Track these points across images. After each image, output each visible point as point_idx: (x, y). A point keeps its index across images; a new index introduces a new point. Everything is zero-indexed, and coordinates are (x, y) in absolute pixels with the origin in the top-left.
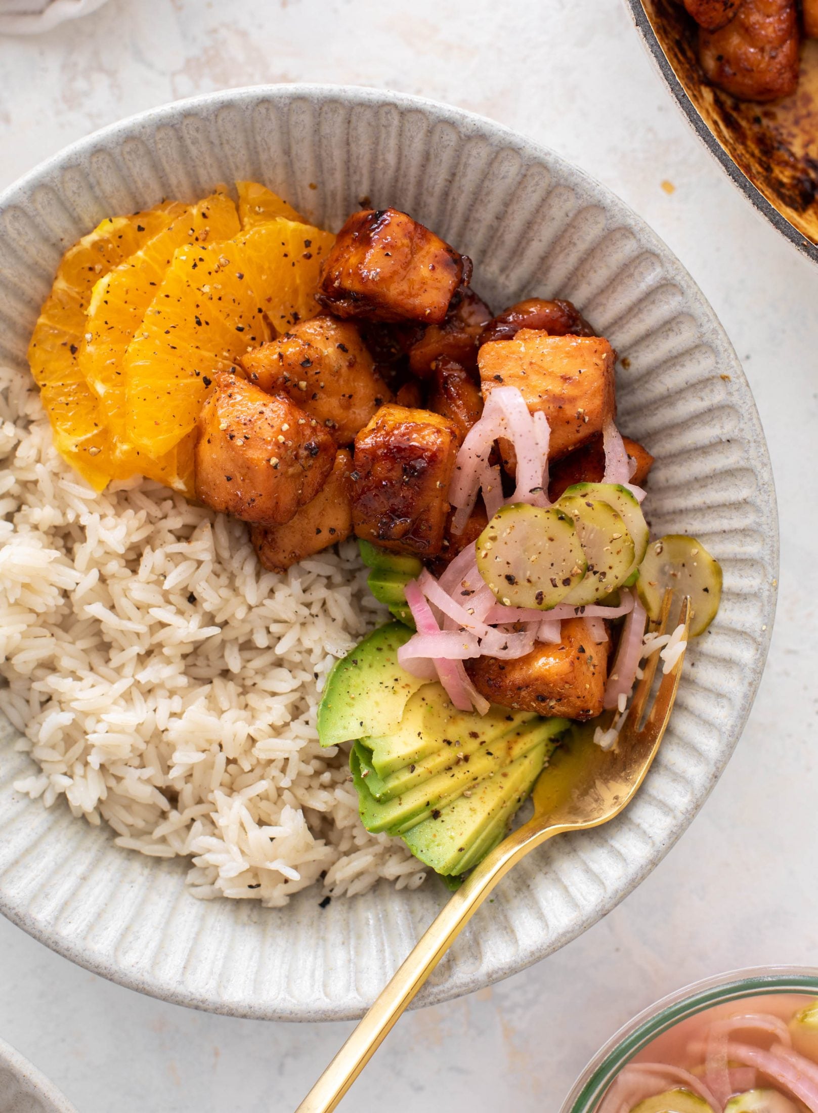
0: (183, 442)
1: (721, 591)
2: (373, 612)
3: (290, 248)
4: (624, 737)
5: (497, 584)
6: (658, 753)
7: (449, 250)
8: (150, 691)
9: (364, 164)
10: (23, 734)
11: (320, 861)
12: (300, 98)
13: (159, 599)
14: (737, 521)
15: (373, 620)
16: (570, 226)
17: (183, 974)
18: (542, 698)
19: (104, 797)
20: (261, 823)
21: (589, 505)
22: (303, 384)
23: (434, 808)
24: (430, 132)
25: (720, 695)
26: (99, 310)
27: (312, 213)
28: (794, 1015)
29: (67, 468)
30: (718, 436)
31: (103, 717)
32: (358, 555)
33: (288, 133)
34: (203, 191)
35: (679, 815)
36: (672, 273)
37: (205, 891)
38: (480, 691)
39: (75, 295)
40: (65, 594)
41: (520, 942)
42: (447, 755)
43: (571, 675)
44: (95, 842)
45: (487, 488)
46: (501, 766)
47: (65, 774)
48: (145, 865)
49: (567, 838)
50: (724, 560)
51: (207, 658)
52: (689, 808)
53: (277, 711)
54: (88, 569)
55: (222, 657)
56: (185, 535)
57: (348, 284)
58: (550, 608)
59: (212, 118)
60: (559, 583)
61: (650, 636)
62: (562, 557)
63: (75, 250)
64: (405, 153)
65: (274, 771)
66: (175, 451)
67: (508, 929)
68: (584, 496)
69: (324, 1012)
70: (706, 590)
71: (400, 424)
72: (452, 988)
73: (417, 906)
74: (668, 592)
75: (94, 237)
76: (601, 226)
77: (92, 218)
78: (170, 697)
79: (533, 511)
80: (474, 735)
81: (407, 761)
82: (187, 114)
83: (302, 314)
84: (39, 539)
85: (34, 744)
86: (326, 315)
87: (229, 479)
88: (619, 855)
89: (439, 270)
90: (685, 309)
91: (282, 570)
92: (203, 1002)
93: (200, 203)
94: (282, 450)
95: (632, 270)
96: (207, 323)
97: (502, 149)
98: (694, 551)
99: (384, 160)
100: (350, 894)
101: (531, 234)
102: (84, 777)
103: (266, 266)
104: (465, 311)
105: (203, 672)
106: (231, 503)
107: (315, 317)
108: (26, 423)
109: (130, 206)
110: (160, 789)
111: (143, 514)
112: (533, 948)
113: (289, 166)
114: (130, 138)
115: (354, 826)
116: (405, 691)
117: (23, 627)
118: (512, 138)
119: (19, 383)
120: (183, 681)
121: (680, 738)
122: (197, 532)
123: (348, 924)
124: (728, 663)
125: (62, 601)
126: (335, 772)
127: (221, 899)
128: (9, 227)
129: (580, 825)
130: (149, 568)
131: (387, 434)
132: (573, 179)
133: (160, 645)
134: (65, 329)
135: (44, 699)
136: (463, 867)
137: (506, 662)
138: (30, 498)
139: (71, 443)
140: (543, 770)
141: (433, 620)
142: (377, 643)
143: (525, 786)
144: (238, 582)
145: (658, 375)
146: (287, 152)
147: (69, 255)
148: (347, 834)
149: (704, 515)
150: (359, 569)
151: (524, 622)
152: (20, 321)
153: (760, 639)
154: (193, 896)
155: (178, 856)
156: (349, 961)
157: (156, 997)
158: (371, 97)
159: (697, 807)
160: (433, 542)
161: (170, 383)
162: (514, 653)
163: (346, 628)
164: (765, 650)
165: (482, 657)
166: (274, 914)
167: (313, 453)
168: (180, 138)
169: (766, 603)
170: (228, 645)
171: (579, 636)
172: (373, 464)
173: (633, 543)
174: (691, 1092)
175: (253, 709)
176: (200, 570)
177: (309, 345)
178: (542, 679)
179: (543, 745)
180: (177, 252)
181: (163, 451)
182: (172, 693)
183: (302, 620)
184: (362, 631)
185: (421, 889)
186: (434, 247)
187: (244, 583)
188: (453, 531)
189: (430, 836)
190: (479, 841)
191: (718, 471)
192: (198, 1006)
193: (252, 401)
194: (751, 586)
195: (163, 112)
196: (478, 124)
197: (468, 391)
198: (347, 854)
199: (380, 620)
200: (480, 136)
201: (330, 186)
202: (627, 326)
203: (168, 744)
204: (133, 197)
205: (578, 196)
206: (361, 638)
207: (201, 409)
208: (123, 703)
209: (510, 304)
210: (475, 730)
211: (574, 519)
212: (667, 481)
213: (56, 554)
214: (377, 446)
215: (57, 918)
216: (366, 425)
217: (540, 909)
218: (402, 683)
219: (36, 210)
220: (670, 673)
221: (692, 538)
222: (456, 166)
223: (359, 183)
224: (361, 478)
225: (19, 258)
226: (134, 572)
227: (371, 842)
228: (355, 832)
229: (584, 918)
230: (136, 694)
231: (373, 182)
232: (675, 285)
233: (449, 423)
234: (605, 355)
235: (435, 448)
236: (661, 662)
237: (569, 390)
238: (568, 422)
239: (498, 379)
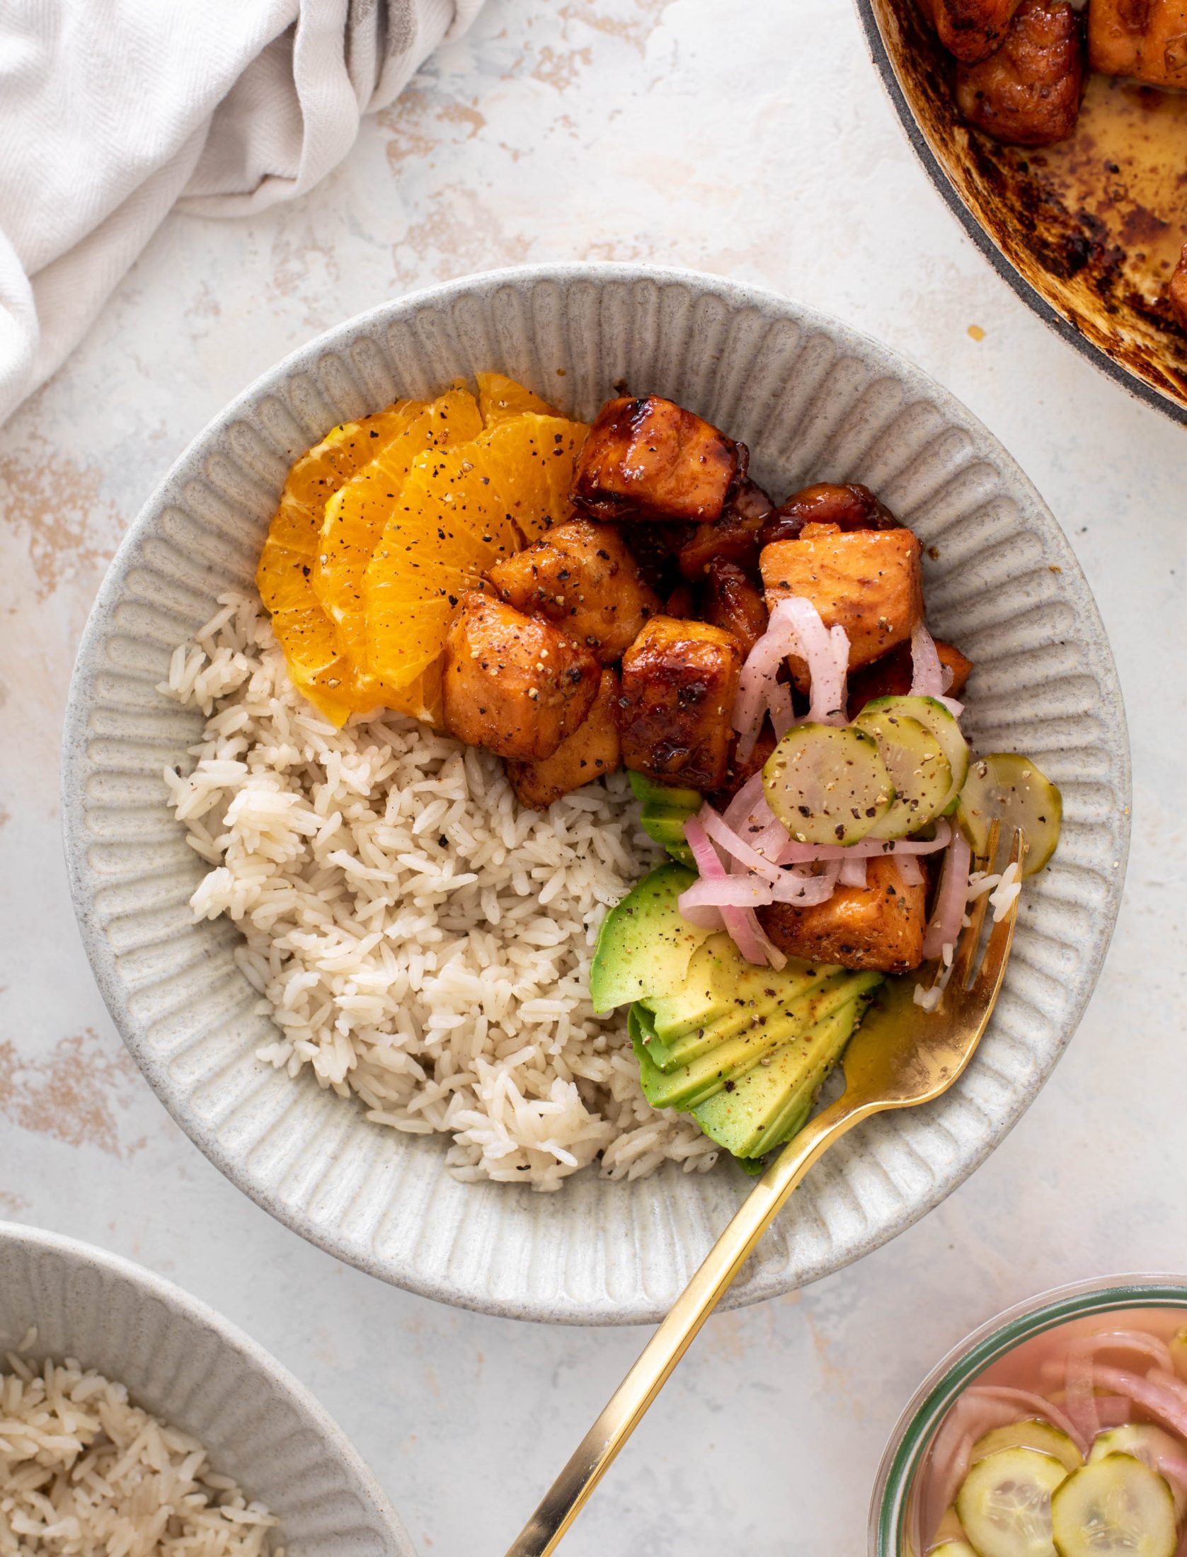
0: (430, 668)
1: (1061, 820)
2: (647, 850)
3: (539, 446)
4: (949, 997)
5: (790, 818)
6: (993, 1014)
7: (721, 438)
8: (400, 947)
9: (618, 346)
10: (264, 996)
11: (596, 1140)
12: (544, 281)
13: (408, 845)
14: (1077, 738)
15: (647, 860)
16: (860, 402)
17: (448, 1267)
18: (847, 948)
19: (353, 1067)
20: (529, 1095)
21: (892, 721)
22: (560, 599)
23: (727, 1079)
24: (693, 306)
25: (1064, 945)
26: (334, 528)
27: (560, 401)
28: (1175, 1334)
29: (304, 702)
30: (1049, 638)
31: (352, 977)
32: (629, 786)
33: (532, 318)
34: (440, 387)
35: (1020, 1088)
36: (985, 450)
37: (467, 1172)
38: (774, 942)
39: (305, 511)
40: (305, 840)
41: (834, 1238)
42: (740, 1018)
43: (880, 921)
44: (344, 1117)
45: (775, 710)
46: (804, 1028)
47: (310, 1041)
48: (399, 1143)
49: (887, 1116)
50: (1063, 783)
51: (462, 907)
52: (1032, 1080)
53: (543, 967)
54: (330, 812)
55: (479, 905)
56: (433, 771)
57: (608, 484)
58: (853, 844)
59: (449, 309)
60: (862, 814)
61: (976, 875)
62: (864, 784)
63: (304, 462)
64: (664, 330)
65: (542, 1036)
66: (421, 680)
67: (819, 1222)
68: (887, 711)
69: (609, 1315)
70: (1042, 819)
71: (674, 642)
72: (755, 1290)
73: (710, 1192)
74: (996, 823)
75: (324, 447)
76: (897, 400)
77: (320, 425)
78: (423, 953)
79: (827, 731)
80: (771, 993)
81: (695, 1025)
82: (421, 308)
83: (556, 516)
84: (276, 780)
85: (275, 1007)
86: (583, 518)
87: (483, 712)
88: (949, 1137)
89: (711, 462)
90: (1003, 492)
91: (543, 807)
92: (472, 1300)
93: (438, 401)
94: (542, 680)
95: (936, 447)
96: (451, 536)
97: (777, 320)
98: (1026, 773)
99: (641, 339)
100: (631, 1177)
101: (815, 411)
102: (332, 1043)
103: (513, 467)
104: (740, 503)
105: (457, 923)
106: (486, 738)
107: (571, 519)
108: (256, 653)
109: (361, 409)
110: (415, 1057)
111: (387, 750)
112: (850, 1245)
113: (534, 353)
114: (360, 338)
115: (634, 1099)
116: (690, 943)
117: (263, 879)
118: (788, 308)
119: (248, 609)
120: (437, 935)
121: (1018, 997)
122: (446, 767)
123: (630, 1212)
124: (1073, 906)
125: (302, 849)
126: (611, 1036)
127: (485, 1182)
128: (234, 442)
129: (902, 1102)
130: (397, 810)
131: (660, 654)
132: (862, 350)
133: (411, 895)
134: (295, 548)
135: (285, 956)
136: (763, 1149)
137: (803, 909)
138: (264, 735)
139: (307, 675)
140: (853, 1034)
141: (718, 864)
142: (655, 886)
143: (832, 1052)
144: (494, 823)
145: (973, 567)
146: (532, 339)
147: (297, 468)
148: (626, 1108)
149: (1036, 730)
150: (629, 803)
151: (824, 862)
152: (246, 541)
153: (1111, 878)
154: (455, 1179)
155: (435, 1131)
156: (635, 1255)
157: (419, 1294)
158: (625, 273)
159: (1042, 1079)
160: (715, 775)
161: (413, 606)
162: (812, 899)
163: (617, 871)
164: (1118, 891)
165: (775, 903)
166: (545, 1200)
167: (578, 678)
168: (414, 334)
169: (1117, 835)
170: (485, 893)
171: (887, 875)
172: (644, 689)
173: (949, 764)
174: (1049, 1425)
175: (515, 966)
176: (451, 811)
177: (566, 554)
178: (843, 926)
179: (852, 1003)
180: (415, 460)
181: (408, 681)
182: (425, 949)
183: (567, 863)
184: (636, 873)
185: (713, 1172)
186: (704, 436)
187: (501, 823)
188: (738, 759)
189: (724, 1113)
190: (780, 1118)
191: (1051, 679)
192: (465, 1305)
193: (506, 624)
194: (1098, 815)
195: (395, 308)
196: (748, 294)
197: (748, 596)
198: (626, 1130)
199: (656, 860)
200: (751, 308)
201: (580, 371)
202: (933, 512)
203: (423, 1006)
204: (364, 399)
205: (868, 368)
206: (634, 883)
207: (448, 631)
208: (372, 960)
209: (793, 490)
210: (772, 986)
211: (876, 738)
212: (989, 689)
213: (297, 797)
214: (648, 669)
215: (308, 1203)
216: (633, 642)
217: (855, 1198)
218: (684, 934)
219: (262, 422)
220: (1003, 921)
221: (1023, 757)
222: (725, 341)
223: (614, 365)
224: (631, 705)
225: (245, 476)
226: (380, 813)
227: (655, 1117)
228: (636, 1105)
229: (910, 1211)
230: (386, 951)
231: (629, 363)
232: (989, 464)
233: (729, 638)
234: (908, 553)
235: (715, 669)
236: (990, 908)
237: (868, 596)
238: (869, 633)
239: (784, 586)
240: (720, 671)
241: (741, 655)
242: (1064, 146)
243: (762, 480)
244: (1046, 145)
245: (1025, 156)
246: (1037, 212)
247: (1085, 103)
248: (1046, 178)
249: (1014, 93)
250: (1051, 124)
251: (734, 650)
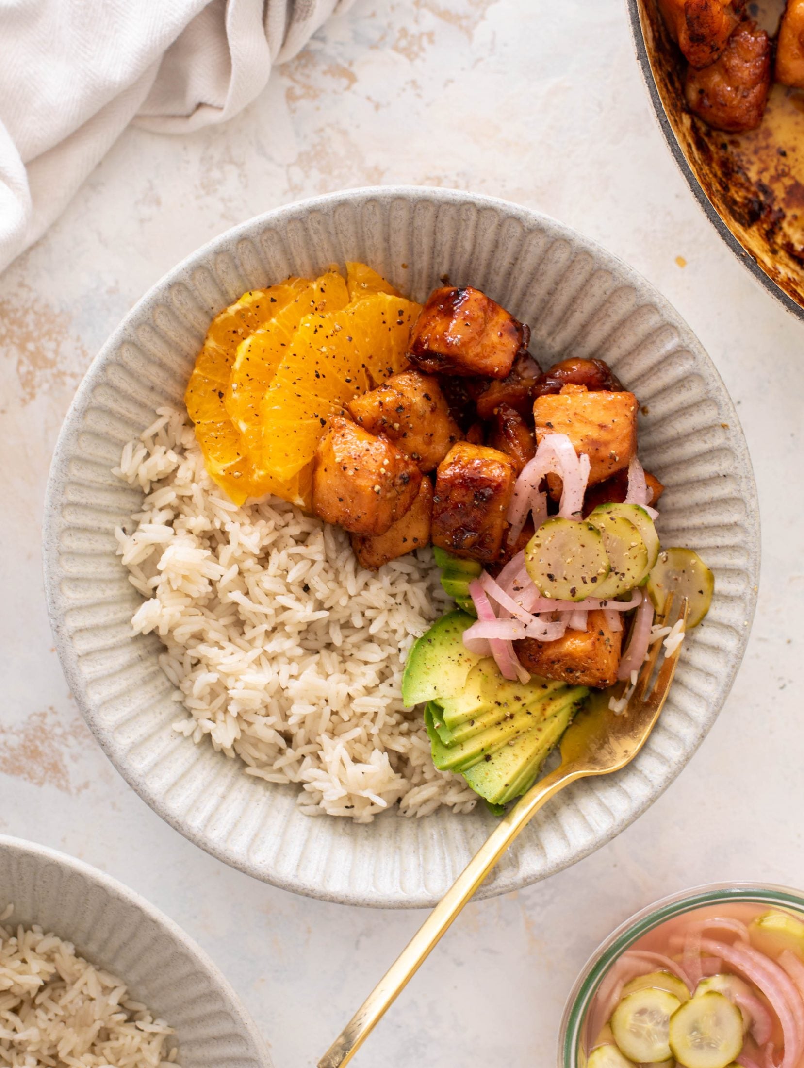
0: (305, 468)
1: (713, 593)
2: (441, 602)
3: (388, 317)
4: (632, 705)
5: (541, 581)
6: (659, 717)
7: (513, 320)
8: (273, 659)
9: (446, 250)
10: (178, 688)
11: (397, 790)
12: (399, 198)
13: (283, 589)
14: (728, 539)
15: (441, 608)
16: (607, 302)
17: (297, 870)
18: (570, 670)
19: (239, 737)
20: (355, 760)
21: (612, 519)
22: (397, 426)
23: (487, 753)
24: (500, 225)
25: (708, 674)
26: (242, 365)
27: (402, 288)
28: (753, 920)
29: (215, 487)
30: (716, 472)
31: (241, 677)
32: (433, 557)
33: (389, 225)
34: (320, 269)
35: (673, 764)
36: (687, 341)
37: (312, 809)
38: (523, 664)
39: (222, 352)
40: (211, 583)
41: (548, 856)
42: (498, 714)
43: (593, 653)
44: (230, 770)
45: (536, 510)
46: (538, 722)
47: (209, 719)
48: (266, 789)
49: (587, 781)
50: (716, 569)
51: (316, 634)
52: (681, 760)
53: (370, 676)
54: (230, 564)
55: (328, 633)
56: (302, 539)
57: (435, 347)
58: (580, 600)
59: (332, 213)
60: (588, 580)
61: (656, 626)
62: (591, 560)
63: (223, 316)
64: (479, 241)
65: (366, 721)
66: (298, 476)
67: (539, 846)
68: (609, 513)
69: (401, 902)
70: (701, 592)
71: (473, 460)
72: (497, 888)
73: (470, 827)
74: (672, 594)
75: (237, 306)
76: (632, 302)
77: (235, 291)
78: (289, 663)
79: (570, 525)
80: (518, 698)
81: (469, 717)
82: (313, 211)
83: (395, 368)
84: (193, 540)
85: (185, 696)
86: (414, 370)
87: (341, 500)
88: (625, 793)
89: (505, 336)
90: (695, 371)
91: (375, 568)
92: (312, 891)
93: (319, 279)
94: (383, 480)
95: (655, 338)
96: (324, 376)
97: (557, 240)
98: (693, 561)
99: (462, 246)
100: (419, 815)
101: (575, 307)
102: (224, 722)
103: (369, 330)
104: (520, 367)
105: (312, 644)
106: (341, 519)
107: (406, 371)
108: (182, 451)
109: (264, 281)
110: (280, 732)
111: (272, 524)
112: (558, 861)
113: (387, 250)
114: (269, 230)
115: (424, 764)
116: (467, 664)
117: (182, 608)
118: (565, 232)
119: (178, 419)
120: (300, 651)
121: (676, 707)
122: (311, 538)
123: (417, 837)
124: (716, 649)
125: (210, 589)
126: (411, 723)
127: (324, 816)
128: (174, 298)
129: (598, 771)
130: (276, 566)
131: (463, 467)
132: (612, 266)
133: (283, 624)
134: (213, 378)
135: (194, 662)
136: (507, 798)
137: (543, 643)
138: (186, 509)
139: (220, 468)
140: (568, 727)
141: (491, 611)
142: (446, 626)
143: (554, 739)
144: (341, 578)
145: (670, 421)
146: (387, 240)
147: (218, 320)
148: (418, 770)
149: (702, 534)
150: (431, 569)
151: (560, 612)
152: (179, 371)
153: (742, 632)
154: (302, 813)
155: (291, 782)
156: (419, 865)
158: (456, 197)
159: (688, 759)
160: (494, 552)
161: (296, 424)
162: (551, 637)
163: (422, 614)
164: (745, 640)
165: (527, 638)
166: (361, 829)
167: (406, 481)
168: (306, 229)
169: (748, 604)
170: (332, 625)
171: (600, 623)
172: (451, 491)
173: (647, 550)
174: (671, 974)
175: (351, 674)
176: (313, 568)
177: (402, 395)
178: (569, 655)
179: (568, 708)
180: (302, 320)
181: (289, 476)
182: (291, 661)
183: (390, 607)
184: (434, 616)
185: (472, 813)
186: (502, 318)
187: (346, 578)
188: (508, 542)
189: (484, 775)
190: (519, 779)
191: (715, 499)
192: (308, 894)
193: (361, 440)
194: (737, 591)
195: (294, 209)
196: (539, 220)
197: (522, 432)
198: (417, 785)
199: (447, 608)
200: (540, 229)
201: (418, 266)
202: (648, 382)
203: (287, 699)
204: (267, 274)
205: (614, 279)
206: (433, 622)
207: (318, 444)
208: (254, 667)
209: (555, 361)
210: (519, 695)
211: (601, 530)
212: (673, 505)
213: (208, 553)
214: (454, 477)
215: (206, 826)
216: (443, 458)
217: (563, 831)
218: (465, 657)
219: (195, 285)
220: (670, 658)
221: (693, 550)
222: (519, 252)
223: (441, 264)
224: (441, 501)
225: (180, 323)
226: (264, 567)
227: (436, 777)
228: (425, 769)
229: (598, 840)
230: (264, 661)
231: (452, 263)
232: (688, 352)
233: (509, 459)
234: (632, 408)
235: (500, 480)
236: (663, 648)
237: (604, 436)
238: (602, 461)
239: (549, 425)
240: (504, 481)
241: (517, 471)
242: (751, 134)
243: (535, 353)
244: (740, 132)
245: (726, 138)
246: (730, 179)
247: (769, 105)
248: (739, 155)
249: (726, 92)
250: (747, 117)
251: (512, 467)
